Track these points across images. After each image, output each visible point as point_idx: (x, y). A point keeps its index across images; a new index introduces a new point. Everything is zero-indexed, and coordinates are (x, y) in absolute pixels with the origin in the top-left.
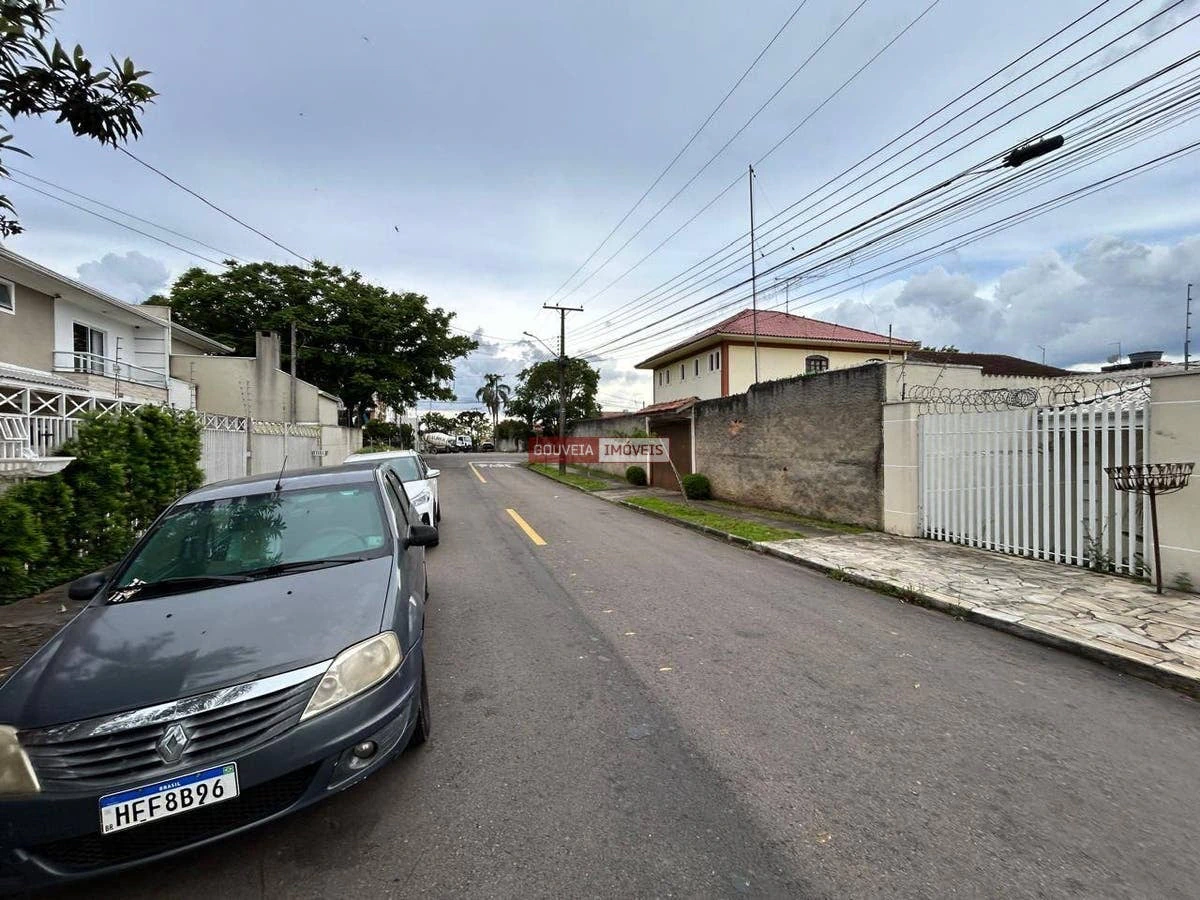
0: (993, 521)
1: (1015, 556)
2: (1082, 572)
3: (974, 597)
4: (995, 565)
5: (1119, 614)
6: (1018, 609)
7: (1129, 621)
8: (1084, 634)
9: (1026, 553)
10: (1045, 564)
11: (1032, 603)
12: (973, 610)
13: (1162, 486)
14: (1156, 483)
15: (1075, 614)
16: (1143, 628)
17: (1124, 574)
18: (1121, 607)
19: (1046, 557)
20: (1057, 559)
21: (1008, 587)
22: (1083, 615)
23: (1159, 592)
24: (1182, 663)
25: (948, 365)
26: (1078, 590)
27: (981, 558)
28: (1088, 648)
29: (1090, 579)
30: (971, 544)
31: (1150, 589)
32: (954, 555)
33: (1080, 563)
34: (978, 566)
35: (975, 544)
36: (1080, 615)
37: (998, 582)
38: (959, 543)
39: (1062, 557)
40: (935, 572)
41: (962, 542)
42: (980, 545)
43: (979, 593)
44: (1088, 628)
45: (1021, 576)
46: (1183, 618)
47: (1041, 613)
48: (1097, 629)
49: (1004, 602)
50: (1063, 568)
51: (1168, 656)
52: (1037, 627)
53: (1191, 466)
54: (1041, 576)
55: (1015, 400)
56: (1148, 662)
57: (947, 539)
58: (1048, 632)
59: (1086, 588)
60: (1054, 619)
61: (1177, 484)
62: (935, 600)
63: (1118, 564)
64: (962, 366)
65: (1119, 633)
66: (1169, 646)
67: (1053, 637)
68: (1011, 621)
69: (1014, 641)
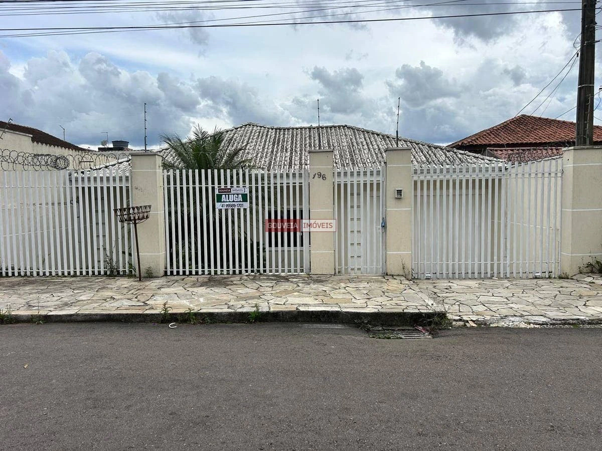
0: (49, 254)
1: (66, 277)
2: (104, 278)
3: (47, 307)
4: (55, 285)
5: (125, 295)
6: (75, 306)
7: (130, 296)
8: (111, 308)
9: (72, 273)
10: (84, 277)
11: (82, 301)
12: (48, 314)
13: (139, 219)
14: (137, 218)
15: (105, 300)
16: (136, 298)
17: (124, 275)
18: (125, 291)
19: (84, 273)
20: (90, 273)
21: (66, 295)
22: (109, 299)
23: (140, 280)
24: (153, 308)
25: (7, 130)
26: (104, 288)
27: (43, 283)
28: (114, 315)
29: (108, 281)
30: (35, 274)
31: (136, 279)
32: (24, 284)
33: (102, 273)
34: (42, 288)
35: (38, 274)
36: (108, 300)
37: (59, 294)
38: (26, 275)
39: (92, 271)
40: (14, 298)
41: (28, 274)
42: (41, 274)
43: (49, 304)
44: (112, 305)
45: (72, 288)
46: (150, 289)
47: (88, 304)
48: (116, 304)
49: (66, 304)
50: (94, 278)
51: (147, 307)
52: (87, 312)
53: (150, 207)
54: (83, 285)
55: (56, 164)
56: (140, 312)
57: (16, 274)
58: (93, 313)
59: (108, 286)
60: (96, 305)
61: (145, 217)
62: (20, 316)
63: (121, 269)
64: (17, 132)
65: (126, 303)
66: (147, 302)
67: (96, 315)
68: (72, 313)
69: (75, 325)
